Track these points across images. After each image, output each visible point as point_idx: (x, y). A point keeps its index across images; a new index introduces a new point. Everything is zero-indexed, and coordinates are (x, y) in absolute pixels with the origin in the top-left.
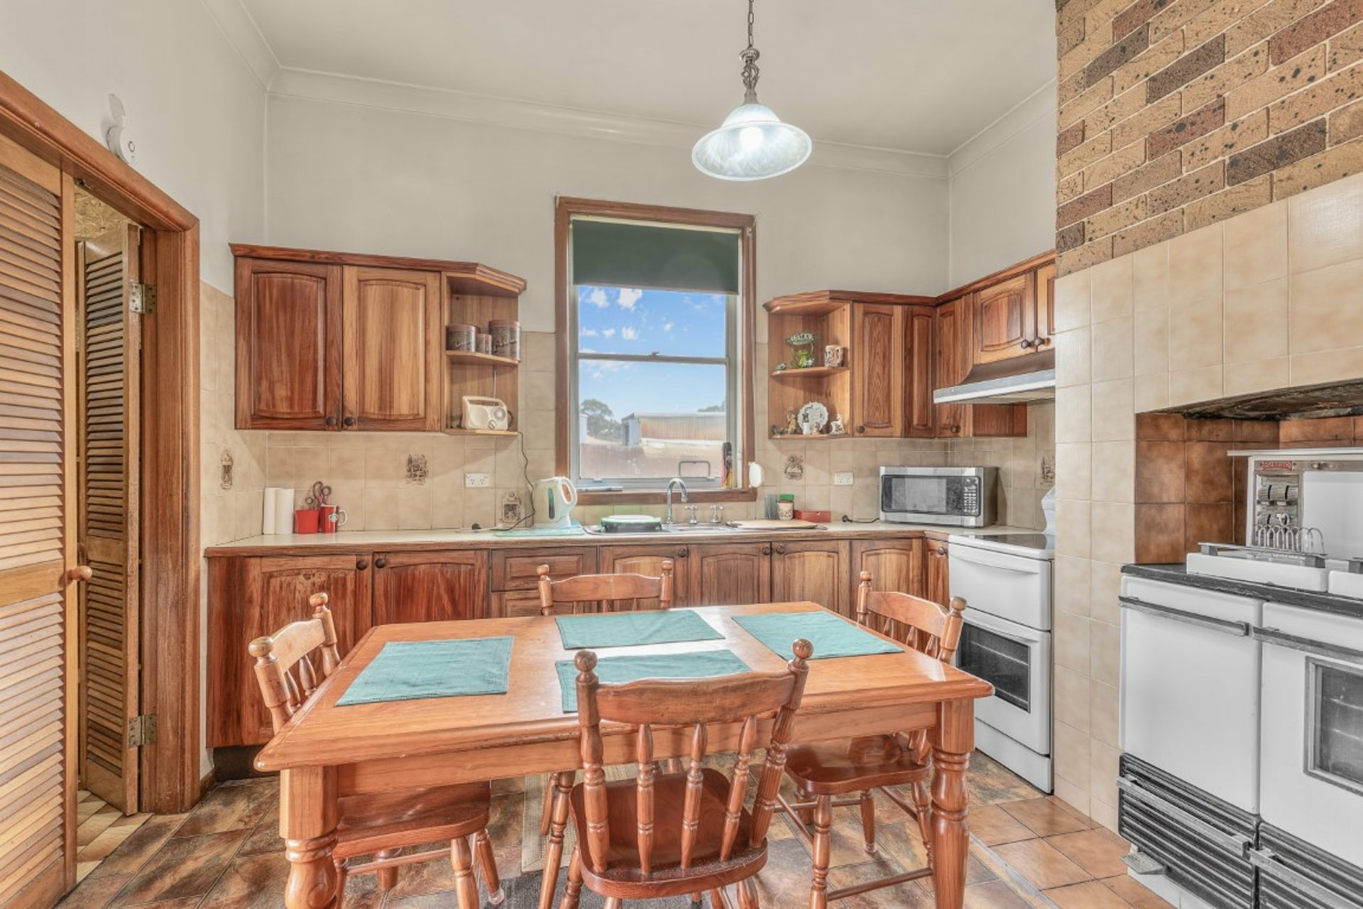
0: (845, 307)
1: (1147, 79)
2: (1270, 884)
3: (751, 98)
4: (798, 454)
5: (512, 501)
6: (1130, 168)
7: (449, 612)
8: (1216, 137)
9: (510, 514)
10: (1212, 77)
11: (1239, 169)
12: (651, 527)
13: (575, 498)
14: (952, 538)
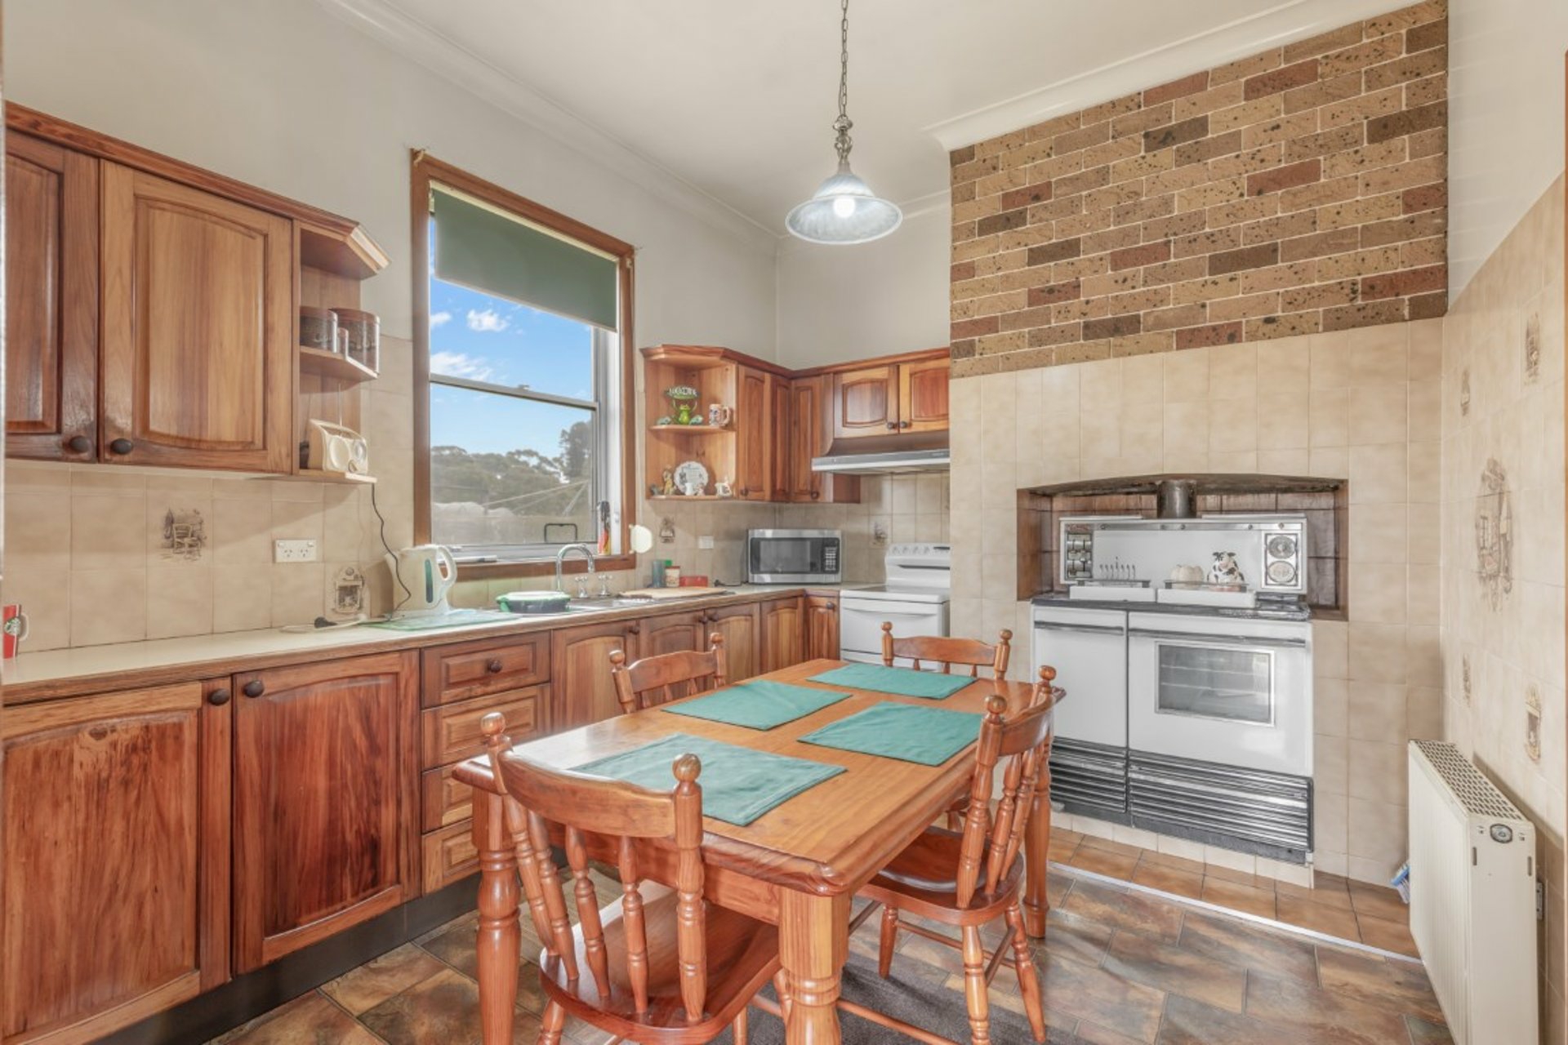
0: (729, 367)
1: (1026, 248)
2: (1135, 788)
3: (844, 171)
4: (671, 517)
5: (351, 582)
6: (1013, 309)
7: (364, 752)
8: (1075, 303)
9: (348, 600)
10: (1072, 264)
11: (1092, 330)
12: (559, 606)
13: (452, 573)
14: (843, 593)
